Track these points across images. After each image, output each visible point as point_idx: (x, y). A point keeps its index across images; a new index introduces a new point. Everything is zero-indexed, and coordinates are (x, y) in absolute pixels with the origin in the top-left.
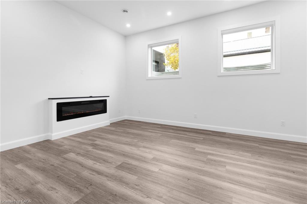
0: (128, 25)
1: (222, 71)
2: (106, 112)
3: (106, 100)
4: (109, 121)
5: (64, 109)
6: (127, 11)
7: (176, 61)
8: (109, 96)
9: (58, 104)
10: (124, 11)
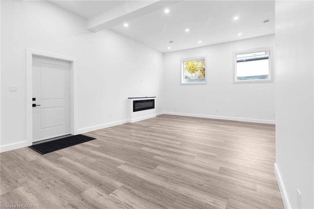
0: (169, 48)
1: (236, 80)
2: (154, 108)
3: (154, 100)
4: (155, 114)
5: (136, 104)
6: (172, 42)
7: (194, 66)
8: (155, 97)
9: (134, 101)
10: (171, 42)
